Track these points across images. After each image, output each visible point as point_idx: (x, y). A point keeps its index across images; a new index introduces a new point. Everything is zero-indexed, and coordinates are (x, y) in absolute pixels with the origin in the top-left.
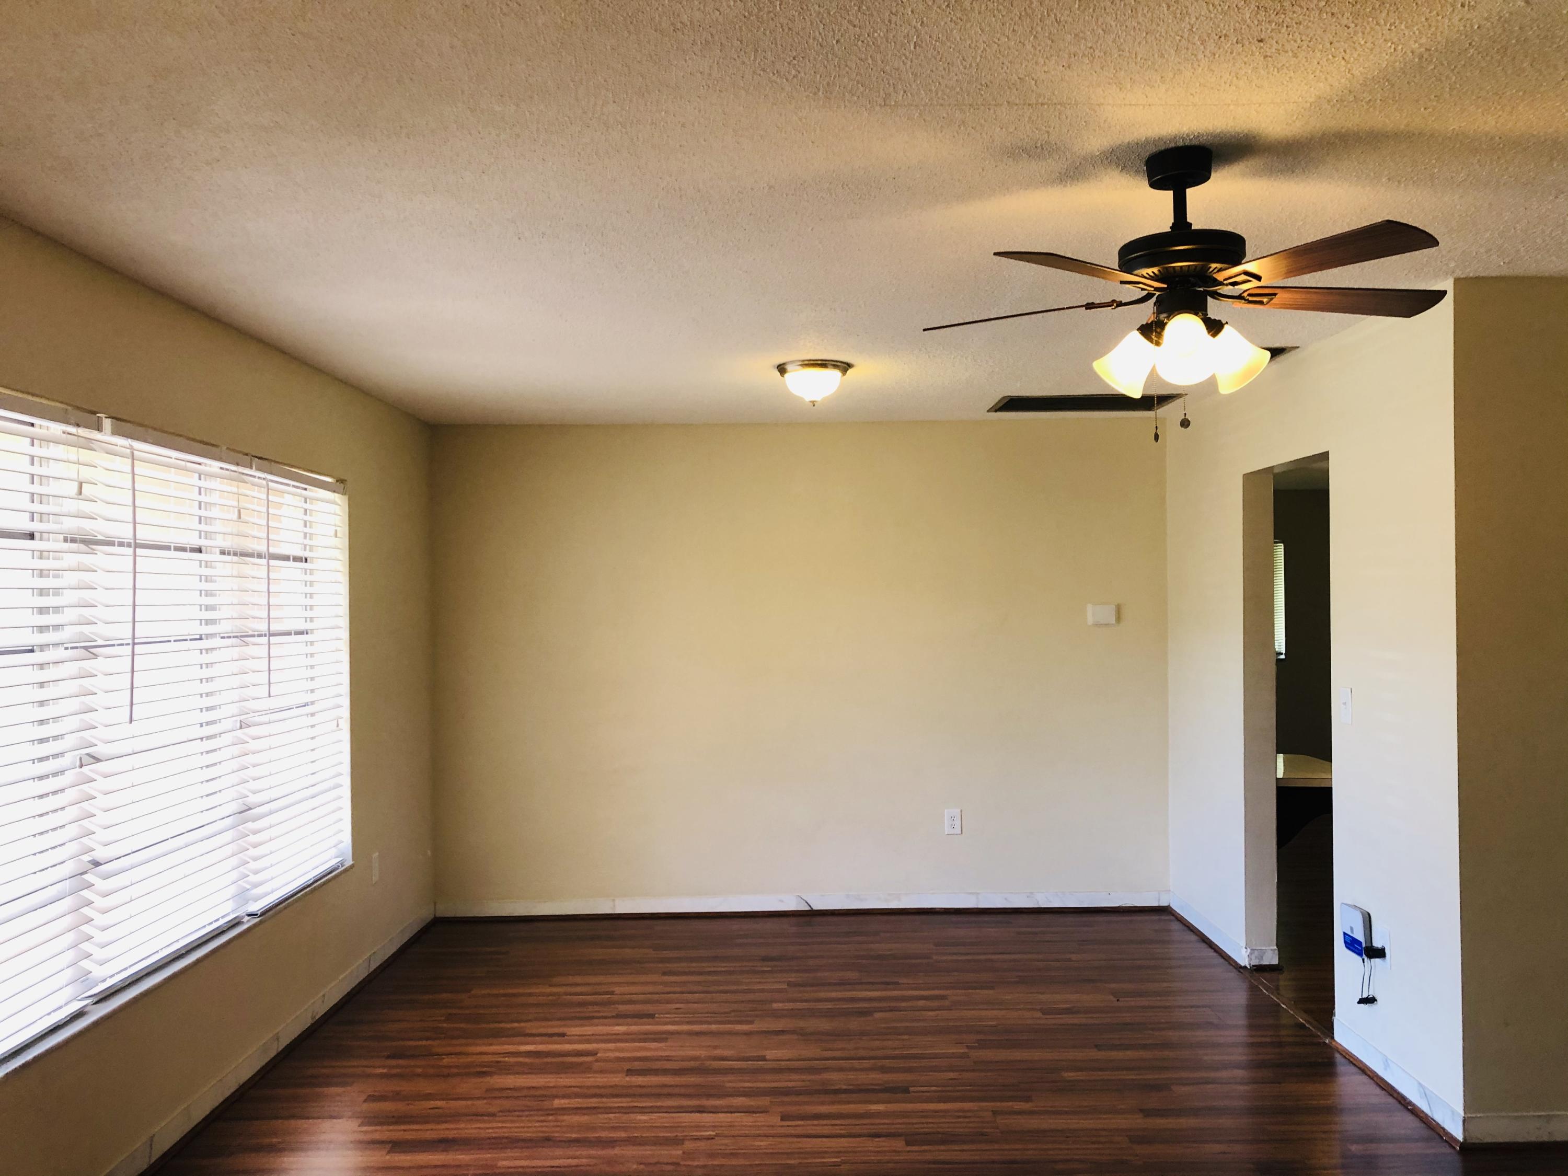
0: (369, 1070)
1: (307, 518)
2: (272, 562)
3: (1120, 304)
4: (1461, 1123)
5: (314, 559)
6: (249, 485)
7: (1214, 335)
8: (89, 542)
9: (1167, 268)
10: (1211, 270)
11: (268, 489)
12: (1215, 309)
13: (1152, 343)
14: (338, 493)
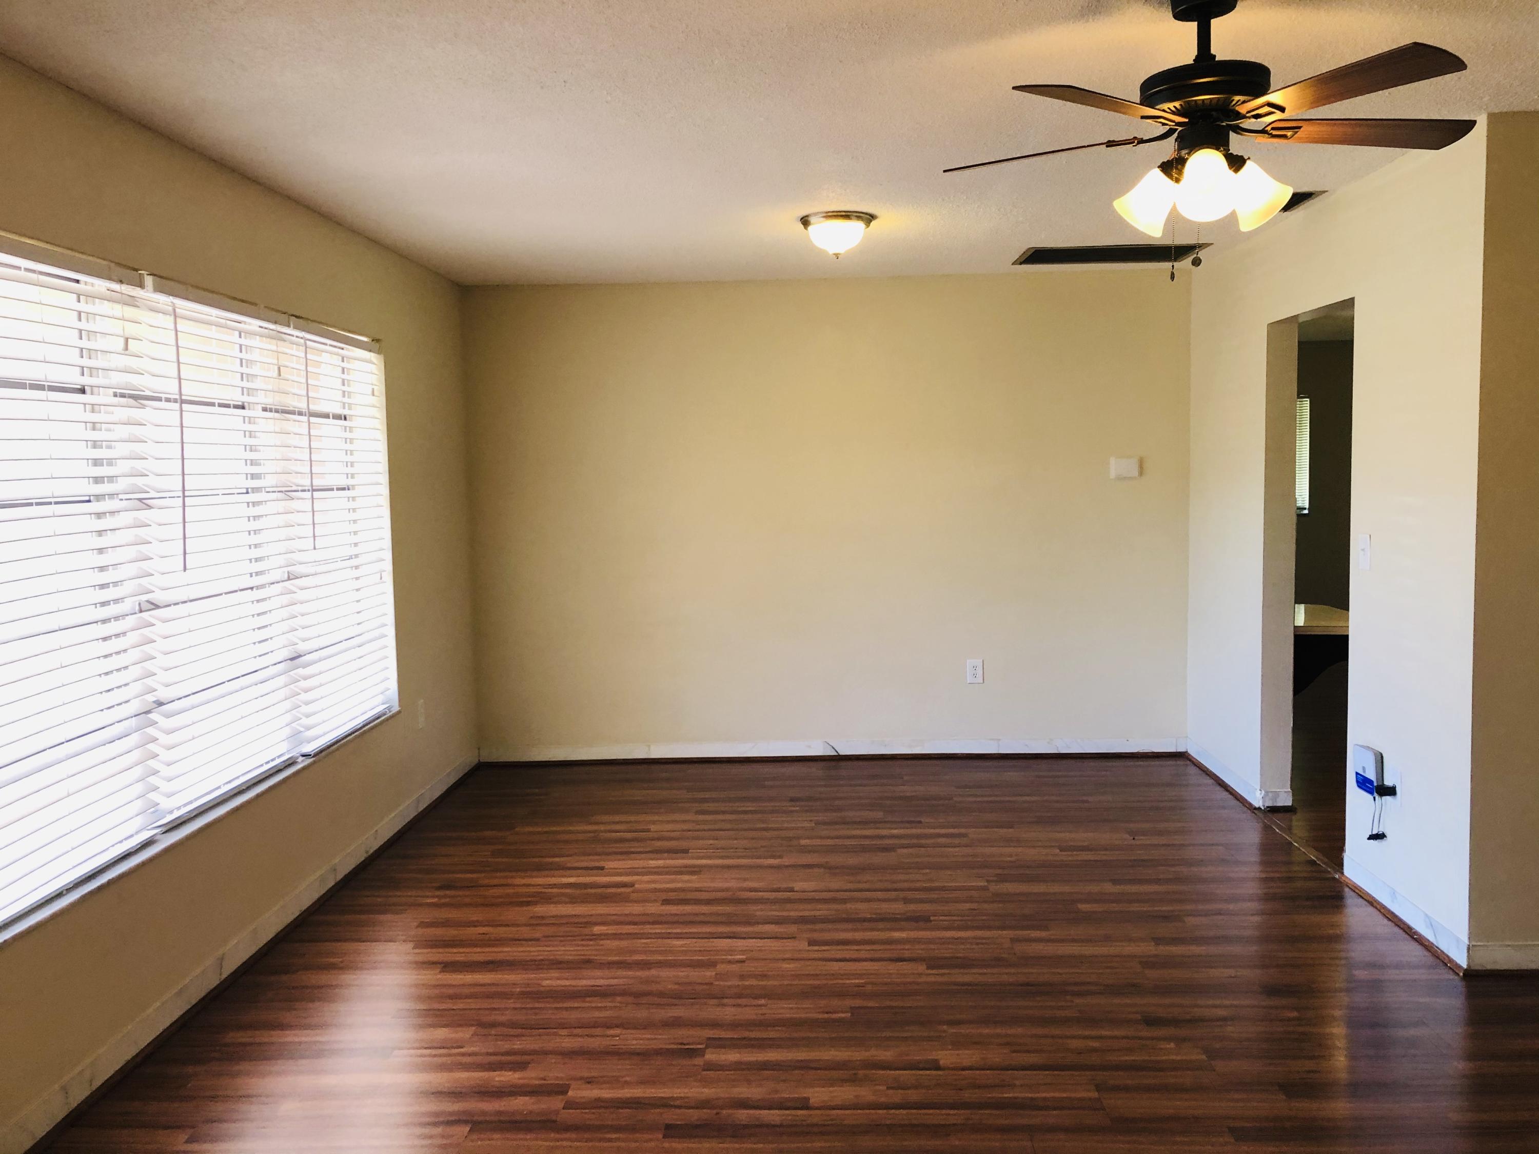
0: (421, 900)
1: (345, 376)
2: (312, 419)
3: (1142, 141)
4: (1466, 951)
5: (353, 417)
6: (286, 344)
7: (1237, 170)
8: (138, 398)
9: (1188, 102)
10: (1234, 103)
11: (306, 348)
12: (1236, 143)
13: (1172, 179)
14: (374, 352)
